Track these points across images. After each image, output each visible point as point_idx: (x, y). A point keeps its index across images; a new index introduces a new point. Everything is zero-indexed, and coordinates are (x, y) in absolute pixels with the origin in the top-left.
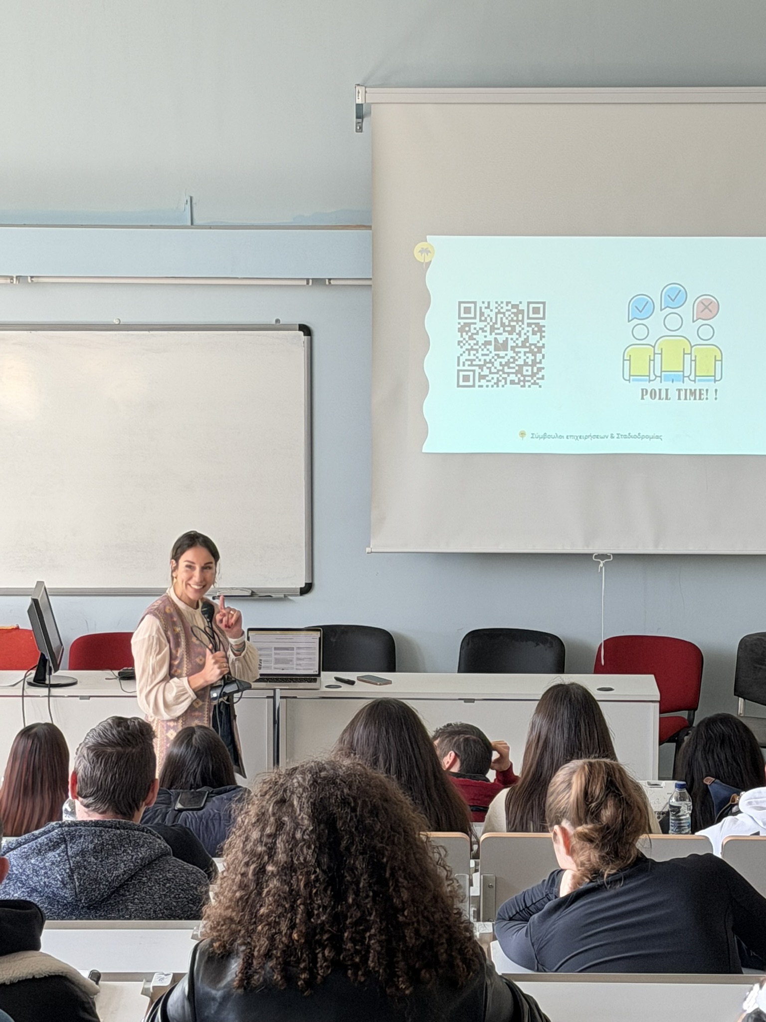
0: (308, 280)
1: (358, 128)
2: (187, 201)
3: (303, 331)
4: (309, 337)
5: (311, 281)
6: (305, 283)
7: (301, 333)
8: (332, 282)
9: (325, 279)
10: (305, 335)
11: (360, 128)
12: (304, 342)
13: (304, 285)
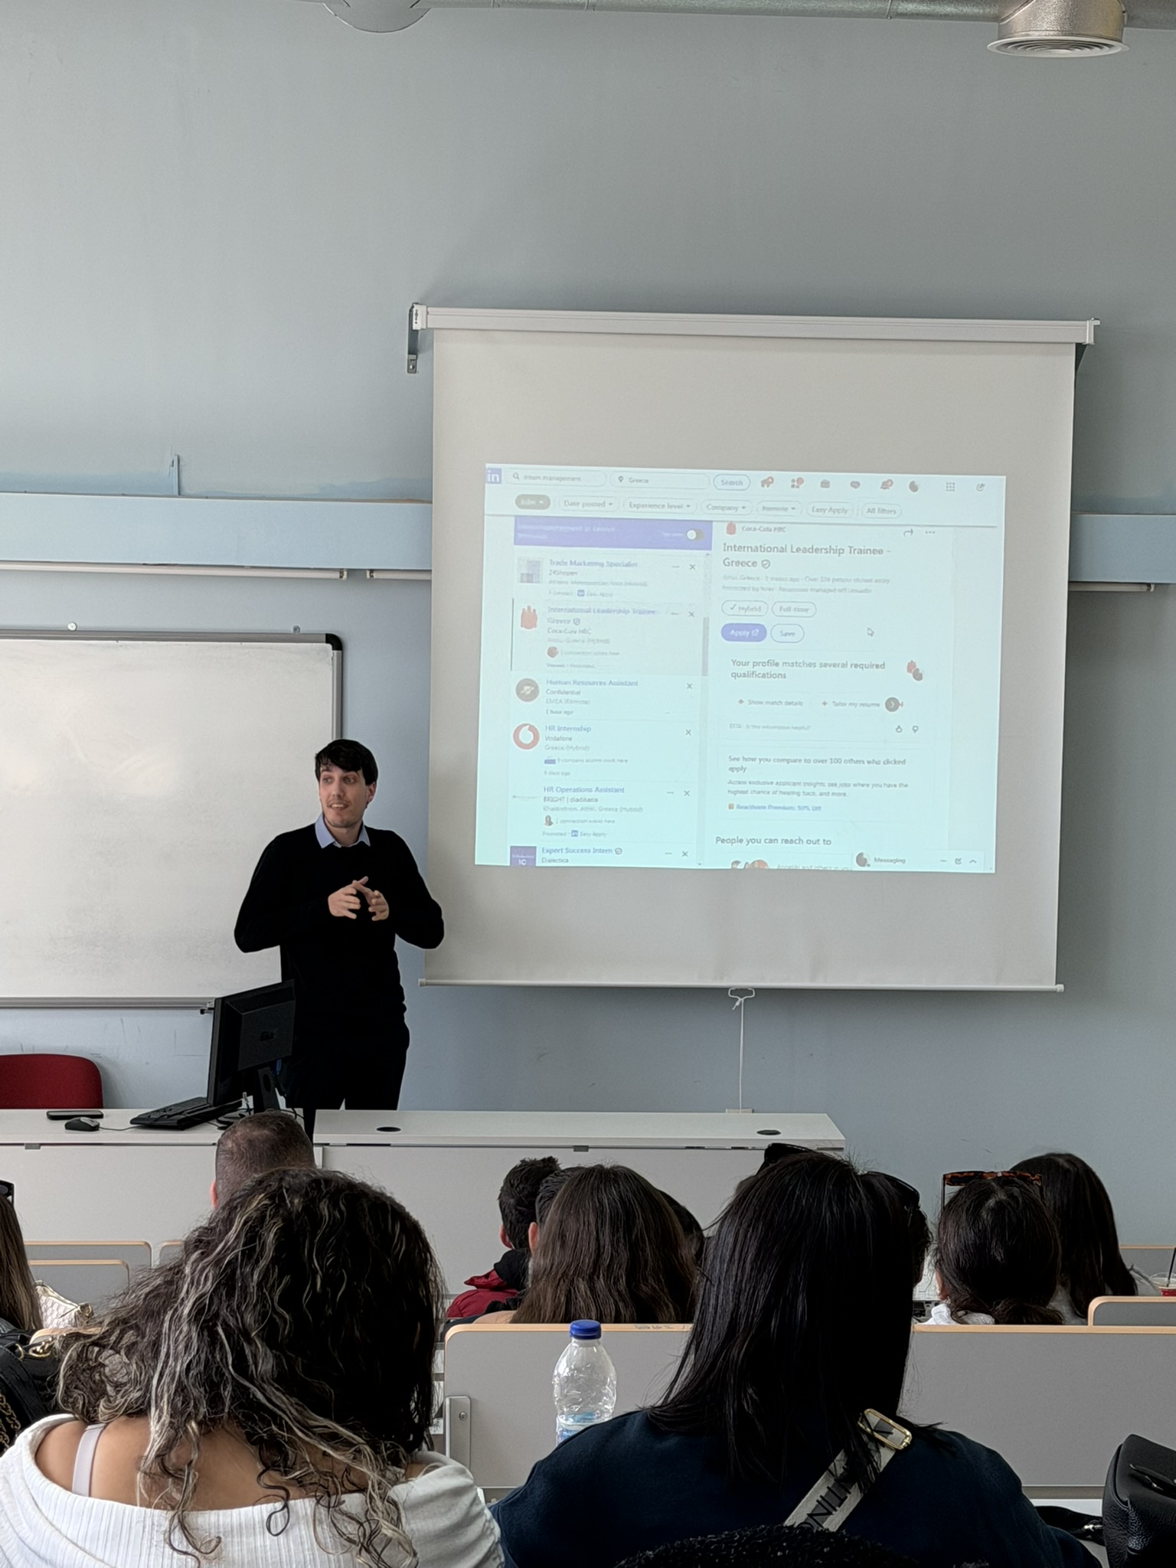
0: (341, 571)
1: (411, 367)
2: (173, 462)
3: (332, 644)
4: (340, 652)
5: (345, 573)
6: (337, 575)
7: (329, 646)
8: (375, 575)
9: (365, 570)
10: (334, 649)
11: (413, 367)
12: (332, 659)
13: (336, 579)
